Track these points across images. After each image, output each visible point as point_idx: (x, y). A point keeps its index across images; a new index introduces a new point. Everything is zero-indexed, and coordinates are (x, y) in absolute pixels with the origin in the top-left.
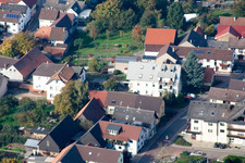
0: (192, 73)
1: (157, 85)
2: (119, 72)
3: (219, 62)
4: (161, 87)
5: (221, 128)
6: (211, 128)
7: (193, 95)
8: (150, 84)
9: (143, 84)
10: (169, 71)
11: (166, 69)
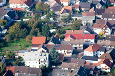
1: (38, 63)
2: (20, 57)
3: (66, 51)
4: (40, 63)
8: (35, 62)
9: (31, 62)
10: (43, 56)
11: (42, 55)
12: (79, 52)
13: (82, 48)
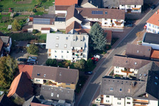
0: (97, 40)
1: (71, 52)
3: (114, 20)
4: (73, 54)
5: (127, 101)
6: (119, 101)
7: (98, 57)
8: (65, 51)
9: (59, 51)
11: (77, 39)
12: (135, 20)
13: (140, 11)
